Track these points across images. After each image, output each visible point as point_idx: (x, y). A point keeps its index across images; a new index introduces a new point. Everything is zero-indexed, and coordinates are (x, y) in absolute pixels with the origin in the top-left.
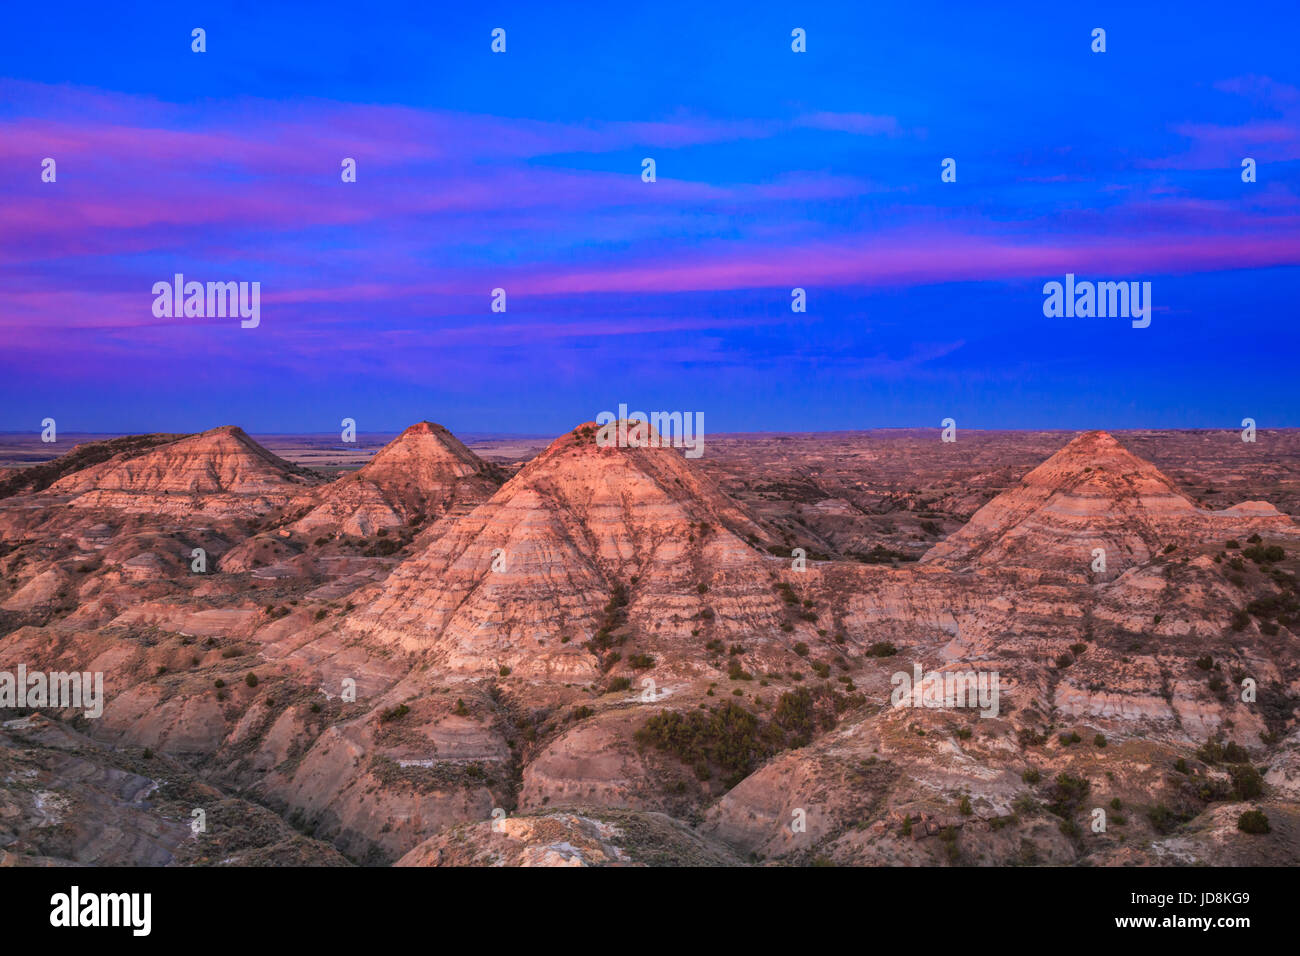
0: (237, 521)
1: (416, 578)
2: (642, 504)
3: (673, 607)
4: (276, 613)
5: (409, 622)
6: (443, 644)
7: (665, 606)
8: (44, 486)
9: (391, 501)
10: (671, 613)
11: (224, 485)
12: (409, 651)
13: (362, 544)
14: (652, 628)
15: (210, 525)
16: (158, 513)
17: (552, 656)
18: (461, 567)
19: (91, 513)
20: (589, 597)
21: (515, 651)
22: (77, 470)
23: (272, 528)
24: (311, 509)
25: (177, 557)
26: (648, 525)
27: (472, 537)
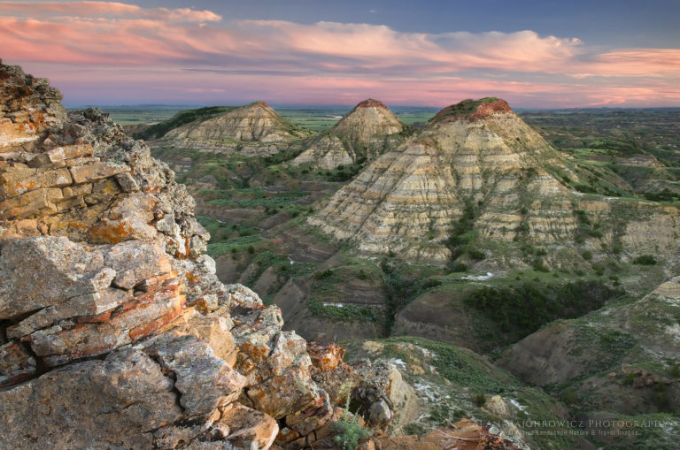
0: (260, 159)
1: (348, 196)
2: (491, 154)
3: (503, 222)
4: (270, 212)
5: (341, 222)
6: (359, 236)
7: (498, 221)
8: (161, 135)
9: (347, 149)
10: (501, 225)
11: (256, 137)
12: (339, 238)
13: (328, 174)
14: (488, 234)
15: (244, 160)
16: (217, 152)
17: (421, 248)
18: (374, 190)
19: (183, 151)
20: (450, 212)
21: (400, 244)
22: (178, 126)
23: (278, 162)
24: (301, 152)
25: (225, 178)
26: (493, 168)
27: (383, 171)
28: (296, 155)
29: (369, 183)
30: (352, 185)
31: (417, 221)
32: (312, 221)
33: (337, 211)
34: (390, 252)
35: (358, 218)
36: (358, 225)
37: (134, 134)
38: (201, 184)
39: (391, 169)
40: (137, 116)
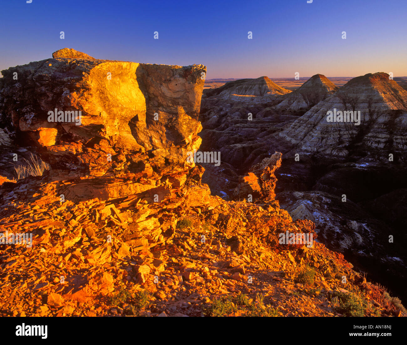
0: (262, 104)
1: (299, 123)
2: (375, 103)
3: (379, 138)
4: (263, 130)
5: (295, 136)
6: (302, 142)
7: (376, 137)
8: (219, 93)
9: (305, 99)
10: (377, 139)
11: (262, 94)
12: (293, 143)
13: (295, 112)
14: (370, 144)
15: (255, 105)
16: (242, 101)
17: (333, 149)
18: (312, 120)
19: (226, 101)
20: (350, 132)
21: (322, 147)
22: (226, 89)
23: (270, 106)
24: (282, 101)
25: (245, 114)
26: (376, 110)
27: (317, 111)
28: (279, 103)
29: (310, 117)
30: (301, 118)
31: (332, 136)
32: (281, 135)
33: (293, 130)
34: (317, 151)
35: (302, 134)
36: (303, 137)
37: (207, 93)
38: (233, 116)
39: (321, 110)
40: (210, 84)
